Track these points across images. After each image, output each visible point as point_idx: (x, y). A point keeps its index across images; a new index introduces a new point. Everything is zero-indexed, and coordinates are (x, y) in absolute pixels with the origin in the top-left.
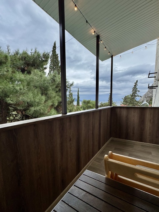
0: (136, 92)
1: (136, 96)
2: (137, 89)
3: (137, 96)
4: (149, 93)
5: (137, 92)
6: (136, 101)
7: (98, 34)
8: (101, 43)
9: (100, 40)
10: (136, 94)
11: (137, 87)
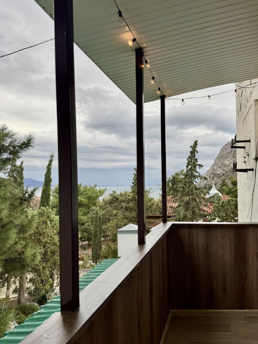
0: (195, 167)
1: (195, 177)
2: (197, 162)
3: (197, 176)
4: (216, 167)
5: (197, 167)
6: (196, 189)
7: (141, 46)
8: (146, 67)
9: (144, 61)
10: (196, 172)
11: (197, 156)
